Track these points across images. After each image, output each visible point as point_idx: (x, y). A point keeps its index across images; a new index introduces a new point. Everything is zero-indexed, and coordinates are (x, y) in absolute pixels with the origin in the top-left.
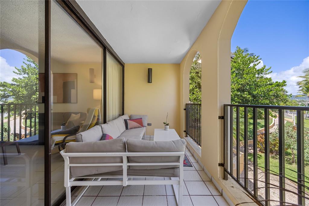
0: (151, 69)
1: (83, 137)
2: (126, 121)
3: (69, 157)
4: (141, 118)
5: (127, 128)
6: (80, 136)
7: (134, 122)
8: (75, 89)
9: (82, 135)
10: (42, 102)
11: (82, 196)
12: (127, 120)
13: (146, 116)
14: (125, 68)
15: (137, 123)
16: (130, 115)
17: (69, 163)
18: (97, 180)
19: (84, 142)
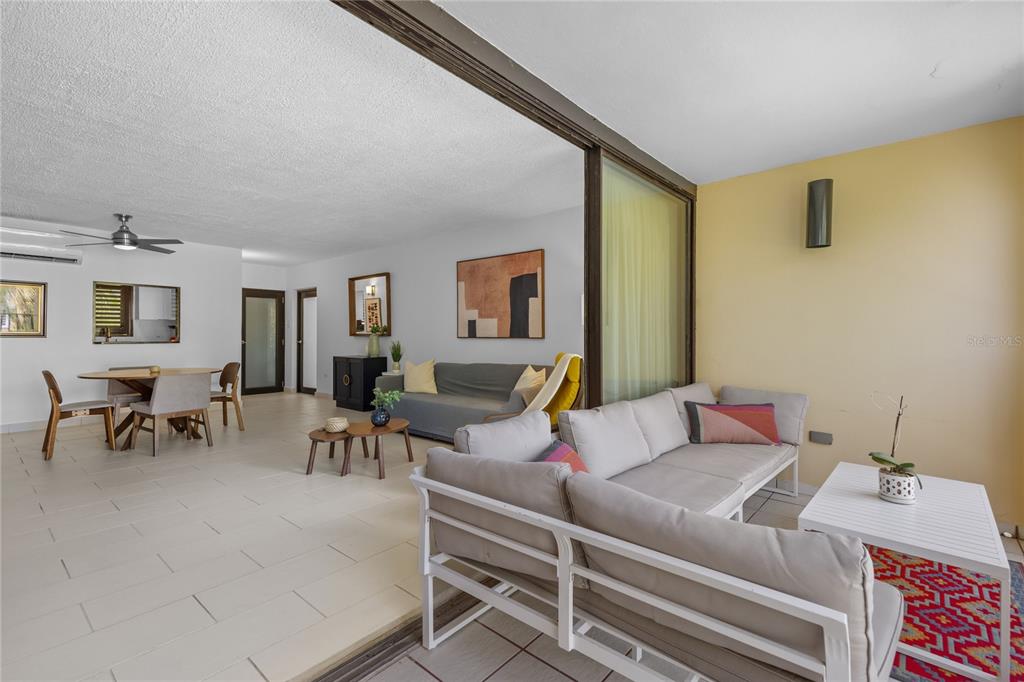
0: (829, 183)
1: (471, 440)
2: (690, 409)
3: (428, 491)
4: (771, 405)
5: (694, 436)
6: (465, 435)
7: (729, 418)
8: (536, 296)
9: (468, 434)
10: (467, 335)
11: (475, 620)
12: (698, 407)
13: (799, 396)
14: (698, 205)
15: (743, 422)
16: (718, 386)
17: (427, 507)
18: (491, 587)
19: (472, 455)
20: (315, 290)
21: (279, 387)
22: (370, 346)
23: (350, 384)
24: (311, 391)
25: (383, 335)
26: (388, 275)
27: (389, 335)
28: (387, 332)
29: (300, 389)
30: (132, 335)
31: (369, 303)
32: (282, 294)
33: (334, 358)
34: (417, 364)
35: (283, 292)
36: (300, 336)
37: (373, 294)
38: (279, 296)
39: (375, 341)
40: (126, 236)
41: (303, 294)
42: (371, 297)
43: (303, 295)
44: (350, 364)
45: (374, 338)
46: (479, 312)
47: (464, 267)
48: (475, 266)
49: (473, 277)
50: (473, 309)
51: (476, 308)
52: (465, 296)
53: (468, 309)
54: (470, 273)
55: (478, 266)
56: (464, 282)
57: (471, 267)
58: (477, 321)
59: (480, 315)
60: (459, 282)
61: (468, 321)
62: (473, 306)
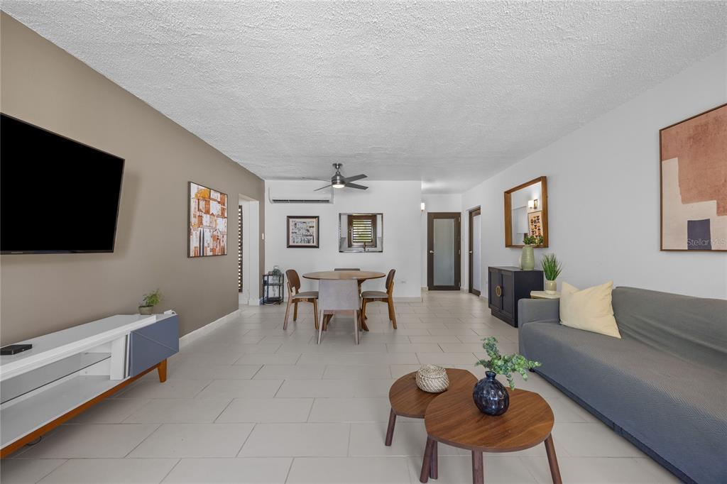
20: (479, 209)
21: (456, 287)
22: (524, 257)
23: (502, 295)
24: (478, 293)
25: (538, 247)
26: (544, 180)
27: (546, 246)
28: (544, 243)
29: (471, 290)
30: (376, 247)
31: (532, 217)
32: (459, 214)
33: (489, 268)
34: (581, 288)
35: (460, 213)
36: (471, 248)
37: (535, 208)
38: (456, 216)
39: (528, 253)
40: (338, 178)
41: (475, 212)
42: (533, 210)
43: (473, 214)
44: (502, 275)
45: (528, 249)
46: (718, 204)
47: (677, 133)
48: (707, 124)
49: (703, 143)
50: (702, 200)
51: (711, 199)
52: (679, 182)
53: (688, 203)
54: (692, 140)
55: (716, 119)
56: (677, 159)
57: (696, 127)
58: (707, 221)
59: (722, 210)
60: (663, 162)
61: (689, 222)
62: (702, 196)
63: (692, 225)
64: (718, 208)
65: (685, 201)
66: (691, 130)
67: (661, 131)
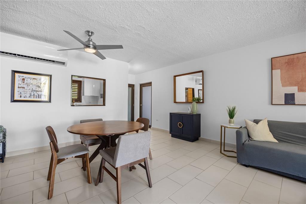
10: (286, 103)
20: (151, 83)
25: (199, 102)
26: (202, 72)
27: (203, 103)
36: (141, 103)
43: (142, 86)
44: (182, 117)
46: (298, 88)
47: (280, 60)
48: (294, 59)
49: (291, 66)
50: (291, 86)
51: (295, 86)
52: (281, 79)
53: (285, 87)
54: (287, 64)
55: (298, 58)
56: (280, 70)
57: (289, 59)
58: (294, 94)
59: (300, 90)
60: (273, 70)
61: (285, 94)
62: (291, 84)
63: (286, 95)
64: (298, 89)
65: (283, 86)
66: (286, 60)
67: (272, 58)
